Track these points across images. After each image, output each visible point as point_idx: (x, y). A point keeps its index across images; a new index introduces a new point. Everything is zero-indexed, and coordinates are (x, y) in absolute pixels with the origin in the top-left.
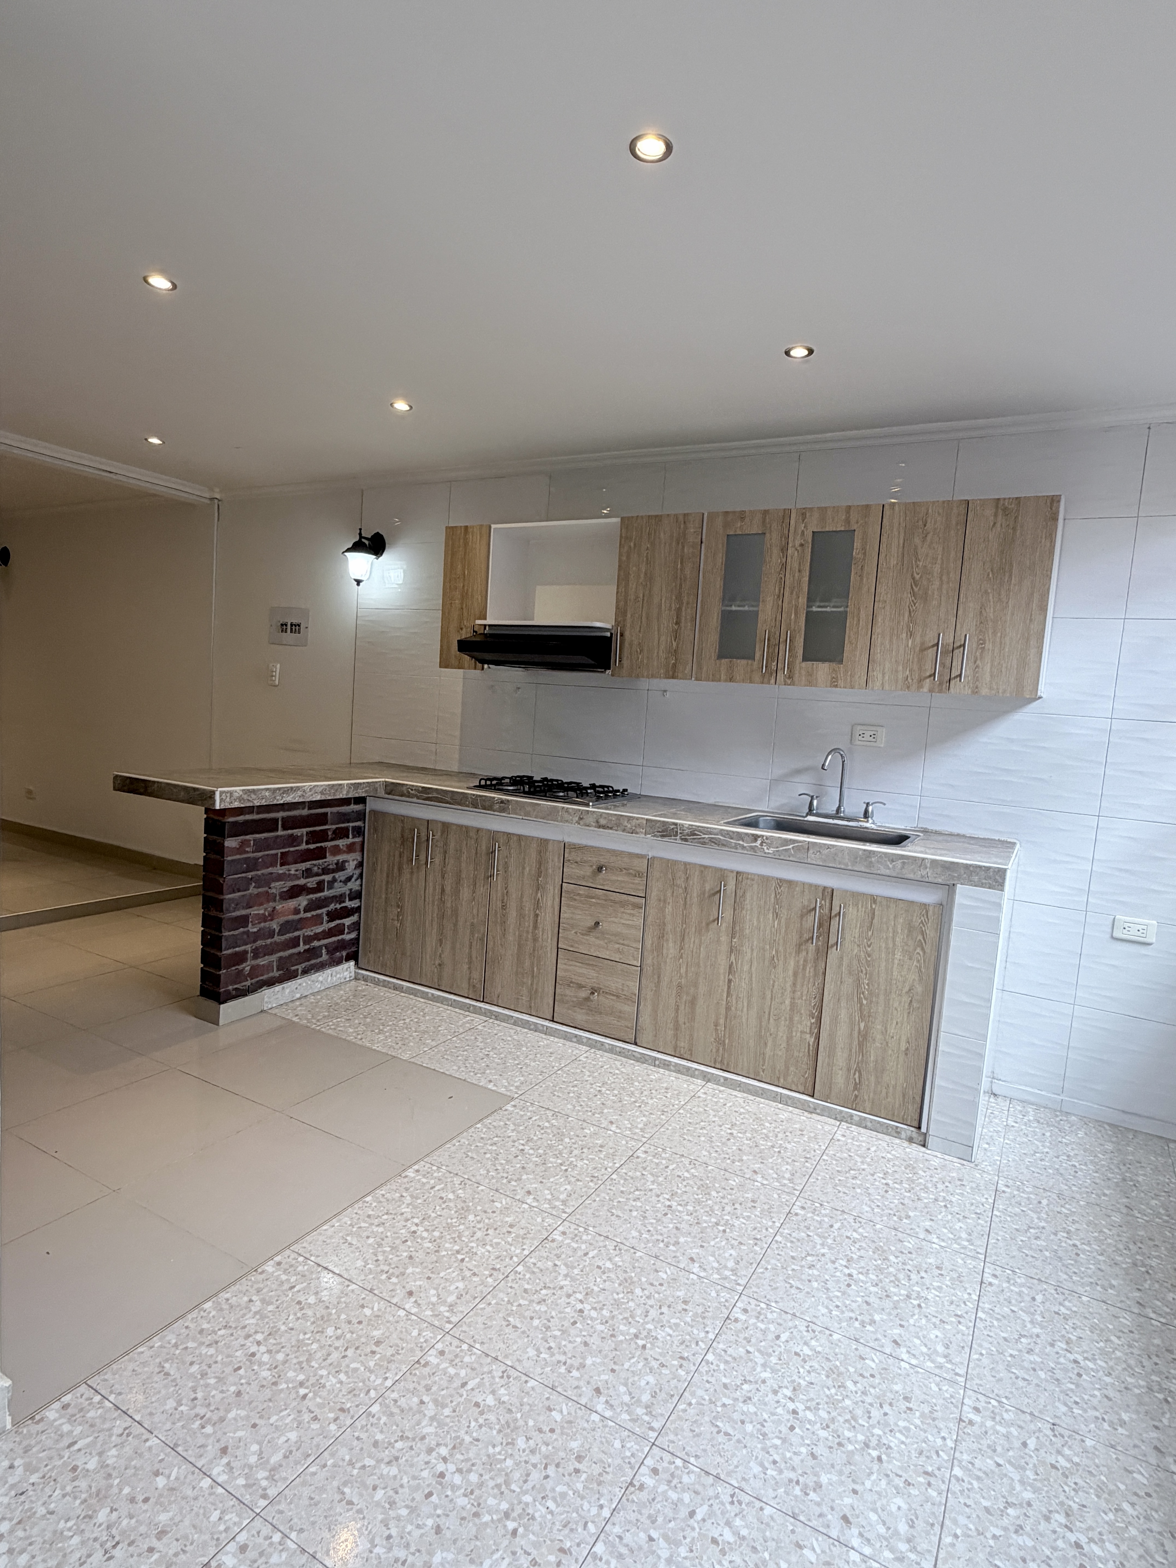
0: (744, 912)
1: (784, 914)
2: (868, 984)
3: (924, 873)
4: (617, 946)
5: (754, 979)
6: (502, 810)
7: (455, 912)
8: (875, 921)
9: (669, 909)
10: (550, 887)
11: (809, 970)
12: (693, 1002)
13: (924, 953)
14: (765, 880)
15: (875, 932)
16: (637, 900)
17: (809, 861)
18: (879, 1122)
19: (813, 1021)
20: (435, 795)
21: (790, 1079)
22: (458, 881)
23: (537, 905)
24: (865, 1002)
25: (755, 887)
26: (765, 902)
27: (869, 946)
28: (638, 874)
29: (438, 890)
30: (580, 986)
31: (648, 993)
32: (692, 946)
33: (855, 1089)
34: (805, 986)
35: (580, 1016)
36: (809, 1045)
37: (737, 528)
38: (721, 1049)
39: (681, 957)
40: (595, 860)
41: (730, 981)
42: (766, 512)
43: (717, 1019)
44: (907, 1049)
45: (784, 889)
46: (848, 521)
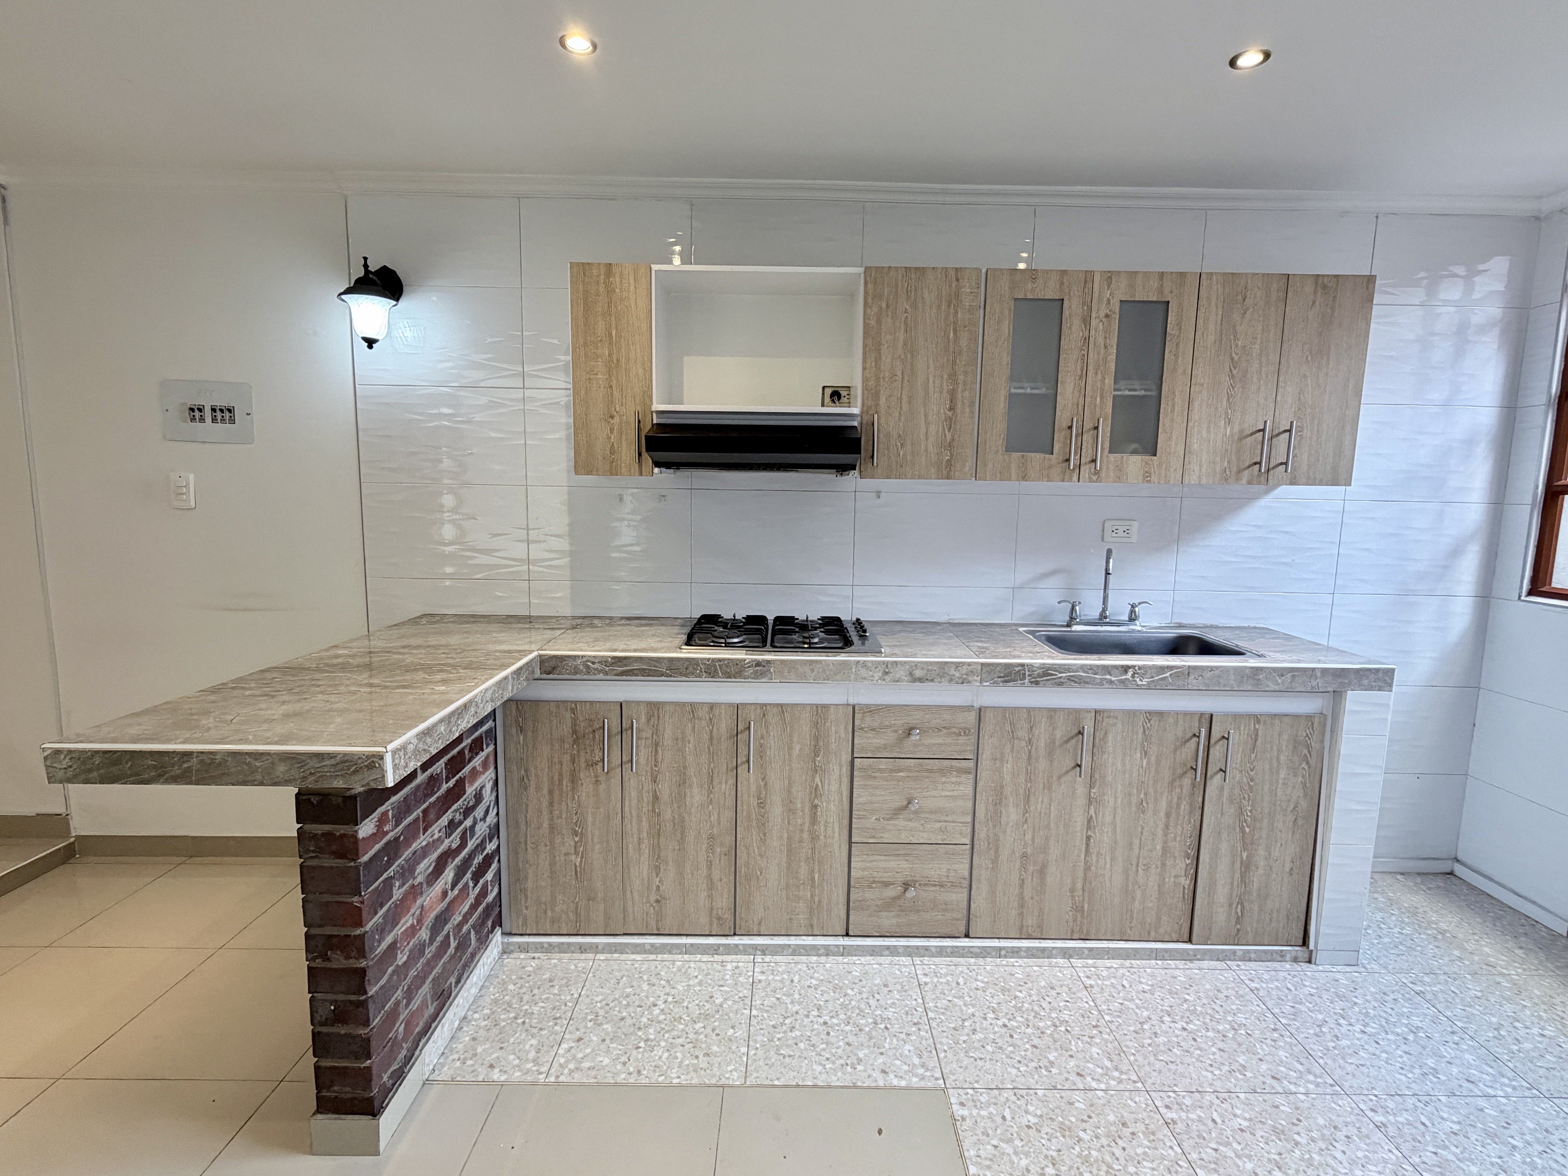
0: (1105, 756)
1: (1154, 750)
2: (1251, 811)
3: (1314, 683)
4: (938, 825)
5: (1118, 831)
6: (757, 676)
7: (680, 825)
8: (1259, 742)
9: (1008, 767)
10: (834, 767)
11: (1184, 806)
12: (1042, 872)
13: (1309, 767)
14: (1131, 714)
15: (1259, 754)
16: (964, 764)
17: (1190, 687)
18: (1263, 951)
19: (1188, 862)
20: (636, 666)
21: (1162, 930)
22: (683, 782)
23: (816, 792)
24: (1247, 830)
25: (1119, 726)
26: (1132, 740)
27: (1252, 770)
28: (966, 731)
29: (647, 797)
30: (886, 884)
31: (982, 873)
32: (1039, 806)
33: (1237, 922)
34: (1179, 827)
35: (888, 920)
36: (1184, 888)
37: (1030, 290)
38: (1079, 916)
39: (1026, 821)
40: (901, 722)
41: (1088, 838)
42: (1064, 273)
43: (1074, 883)
44: (1291, 869)
45: (1154, 721)
46: (1160, 289)
